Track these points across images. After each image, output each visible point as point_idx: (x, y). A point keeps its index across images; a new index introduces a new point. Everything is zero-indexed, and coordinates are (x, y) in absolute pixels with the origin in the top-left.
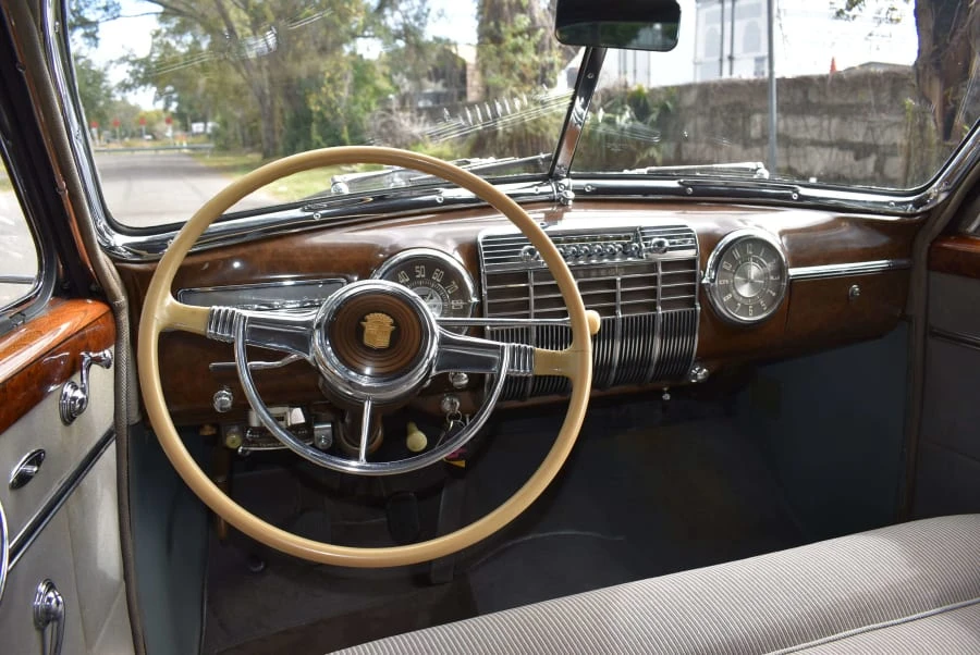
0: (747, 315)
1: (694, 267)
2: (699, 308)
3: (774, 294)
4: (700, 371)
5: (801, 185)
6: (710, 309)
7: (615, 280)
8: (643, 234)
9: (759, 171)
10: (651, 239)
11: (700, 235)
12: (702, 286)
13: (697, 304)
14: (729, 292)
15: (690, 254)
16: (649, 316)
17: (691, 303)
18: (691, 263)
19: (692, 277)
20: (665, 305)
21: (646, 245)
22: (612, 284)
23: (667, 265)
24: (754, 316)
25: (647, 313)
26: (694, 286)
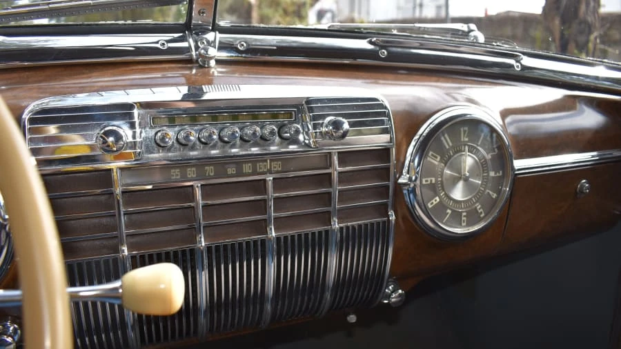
0: (460, 225)
1: (388, 159)
2: (393, 218)
3: (495, 196)
4: (394, 291)
5: (524, 54)
6: (409, 217)
7: (265, 180)
8: (311, 110)
9: (472, 34)
10: (324, 117)
11: (396, 114)
12: (399, 187)
13: (391, 213)
14: (436, 194)
15: (380, 140)
16: (320, 233)
17: (382, 209)
18: (383, 153)
19: (384, 173)
20: (344, 215)
21: (315, 127)
22: (260, 186)
23: (345, 157)
24: (469, 225)
25: (316, 229)
26: (387, 187)
